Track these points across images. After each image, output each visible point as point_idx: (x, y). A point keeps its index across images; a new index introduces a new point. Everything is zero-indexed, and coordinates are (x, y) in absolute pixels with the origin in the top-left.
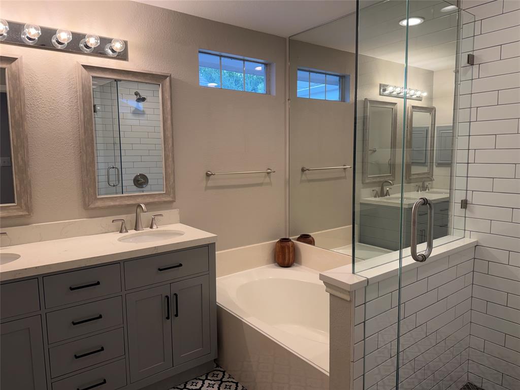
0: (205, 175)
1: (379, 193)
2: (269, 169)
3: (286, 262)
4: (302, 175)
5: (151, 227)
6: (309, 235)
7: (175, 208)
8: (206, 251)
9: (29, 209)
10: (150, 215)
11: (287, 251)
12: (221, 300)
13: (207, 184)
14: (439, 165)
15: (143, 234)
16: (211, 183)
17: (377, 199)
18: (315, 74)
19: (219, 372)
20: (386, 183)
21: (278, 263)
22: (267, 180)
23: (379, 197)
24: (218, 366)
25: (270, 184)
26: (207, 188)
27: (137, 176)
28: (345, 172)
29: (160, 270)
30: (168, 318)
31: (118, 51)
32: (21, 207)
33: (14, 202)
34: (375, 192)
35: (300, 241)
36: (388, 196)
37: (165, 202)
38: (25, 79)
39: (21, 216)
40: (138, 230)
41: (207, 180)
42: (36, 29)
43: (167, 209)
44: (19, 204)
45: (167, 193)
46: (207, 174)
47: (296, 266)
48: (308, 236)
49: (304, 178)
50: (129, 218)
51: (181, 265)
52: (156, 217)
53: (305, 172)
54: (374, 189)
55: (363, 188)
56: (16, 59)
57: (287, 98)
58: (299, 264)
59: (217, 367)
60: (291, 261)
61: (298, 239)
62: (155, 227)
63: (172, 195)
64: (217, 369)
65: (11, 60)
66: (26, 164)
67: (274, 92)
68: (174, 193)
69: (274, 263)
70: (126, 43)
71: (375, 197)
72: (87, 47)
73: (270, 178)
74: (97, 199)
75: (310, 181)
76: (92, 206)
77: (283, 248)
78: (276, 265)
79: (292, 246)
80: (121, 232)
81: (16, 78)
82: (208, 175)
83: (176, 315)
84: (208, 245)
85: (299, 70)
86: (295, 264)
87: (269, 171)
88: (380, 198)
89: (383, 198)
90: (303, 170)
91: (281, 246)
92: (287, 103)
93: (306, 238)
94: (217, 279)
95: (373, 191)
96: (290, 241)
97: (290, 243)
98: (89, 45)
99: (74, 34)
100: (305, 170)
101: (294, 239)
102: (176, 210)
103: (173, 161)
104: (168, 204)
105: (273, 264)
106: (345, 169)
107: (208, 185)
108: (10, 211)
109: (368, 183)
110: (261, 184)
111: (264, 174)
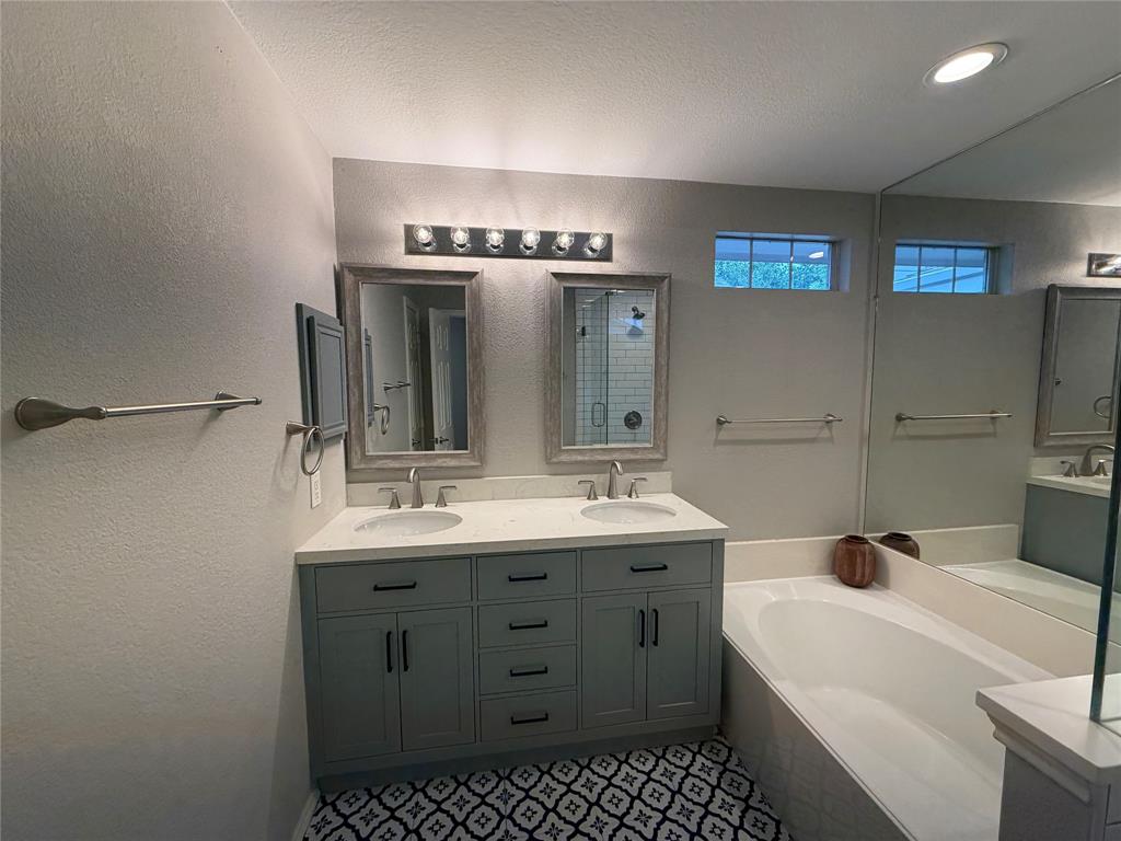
0: (715, 420)
1: (1078, 468)
2: (829, 415)
3: (858, 578)
4: (896, 427)
5: (630, 496)
6: (906, 536)
7: (667, 470)
8: (709, 550)
9: (482, 459)
10: (630, 477)
11: (859, 560)
12: (730, 629)
13: (717, 436)
15: (617, 506)
16: (724, 435)
17: (1073, 480)
18: (931, 249)
19: (720, 747)
20: (1099, 450)
21: (840, 577)
22: (826, 433)
23: (1077, 476)
24: (720, 733)
25: (830, 439)
26: (718, 442)
27: (629, 414)
28: (993, 424)
29: (633, 570)
30: (642, 644)
31: (599, 249)
32: (474, 456)
33: (466, 449)
34: (1068, 466)
35: (888, 546)
36: (1102, 476)
37: (652, 460)
38: (486, 297)
39: (473, 467)
40: (613, 498)
41: (719, 430)
42: (499, 232)
43: (653, 470)
44: (472, 452)
45: (655, 448)
46: (718, 420)
47: (877, 589)
48: (904, 538)
49: (900, 431)
50: (600, 479)
51: (665, 568)
52: (638, 482)
53: (902, 422)
54: (1064, 458)
55: (1038, 456)
56: (477, 273)
57: (872, 295)
58: (884, 586)
59: (718, 734)
60: (866, 578)
61: (883, 541)
62: (634, 495)
63: (662, 451)
64: (719, 738)
65: (471, 275)
66: (482, 401)
67: (846, 286)
68: (666, 448)
69: (832, 574)
70: (609, 238)
71: (1067, 474)
72: (560, 249)
73: (830, 429)
74: (561, 451)
75: (913, 438)
76: (555, 460)
77: (851, 555)
79: (870, 553)
80: (589, 498)
81: (477, 296)
82: (720, 423)
83: (655, 643)
84: (711, 542)
85: (899, 245)
86: (873, 583)
87: (831, 418)
88: (1082, 477)
89: (1091, 478)
90: (899, 418)
91: (848, 550)
92: (872, 303)
93: (900, 542)
94: (725, 584)
95: (1063, 462)
96: (867, 543)
97: (866, 546)
98: (562, 245)
99: (543, 234)
100: (904, 419)
101: (874, 539)
102: (667, 473)
103: (667, 400)
104: (656, 464)
105: (829, 576)
106: (993, 418)
107: (719, 438)
108: (463, 460)
109: (1049, 447)
110: (813, 440)
111: (820, 424)
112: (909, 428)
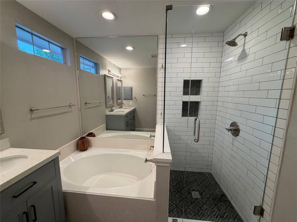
0: (29, 110)
1: (111, 110)
2: (70, 104)
3: (85, 148)
4: (85, 106)
7: (4, 138)
11: (85, 143)
13: (31, 116)
14: (125, 99)
16: (34, 116)
20: (112, 106)
22: (70, 110)
25: (71, 111)
26: (32, 119)
35: (89, 137)
36: (114, 111)
41: (31, 114)
47: (90, 148)
48: (92, 133)
49: (86, 107)
53: (87, 104)
55: (106, 109)
57: (76, 69)
60: (87, 147)
67: (69, 63)
71: (110, 112)
73: (71, 108)
75: (88, 108)
78: (78, 151)
82: (31, 110)
85: (80, 56)
88: (112, 112)
90: (86, 103)
91: (81, 141)
92: (77, 71)
93: (91, 135)
95: (109, 110)
96: (86, 138)
100: (87, 103)
102: (6, 139)
106: (100, 102)
109: (108, 107)
110: (67, 112)
111: (68, 107)
112: (88, 106)
